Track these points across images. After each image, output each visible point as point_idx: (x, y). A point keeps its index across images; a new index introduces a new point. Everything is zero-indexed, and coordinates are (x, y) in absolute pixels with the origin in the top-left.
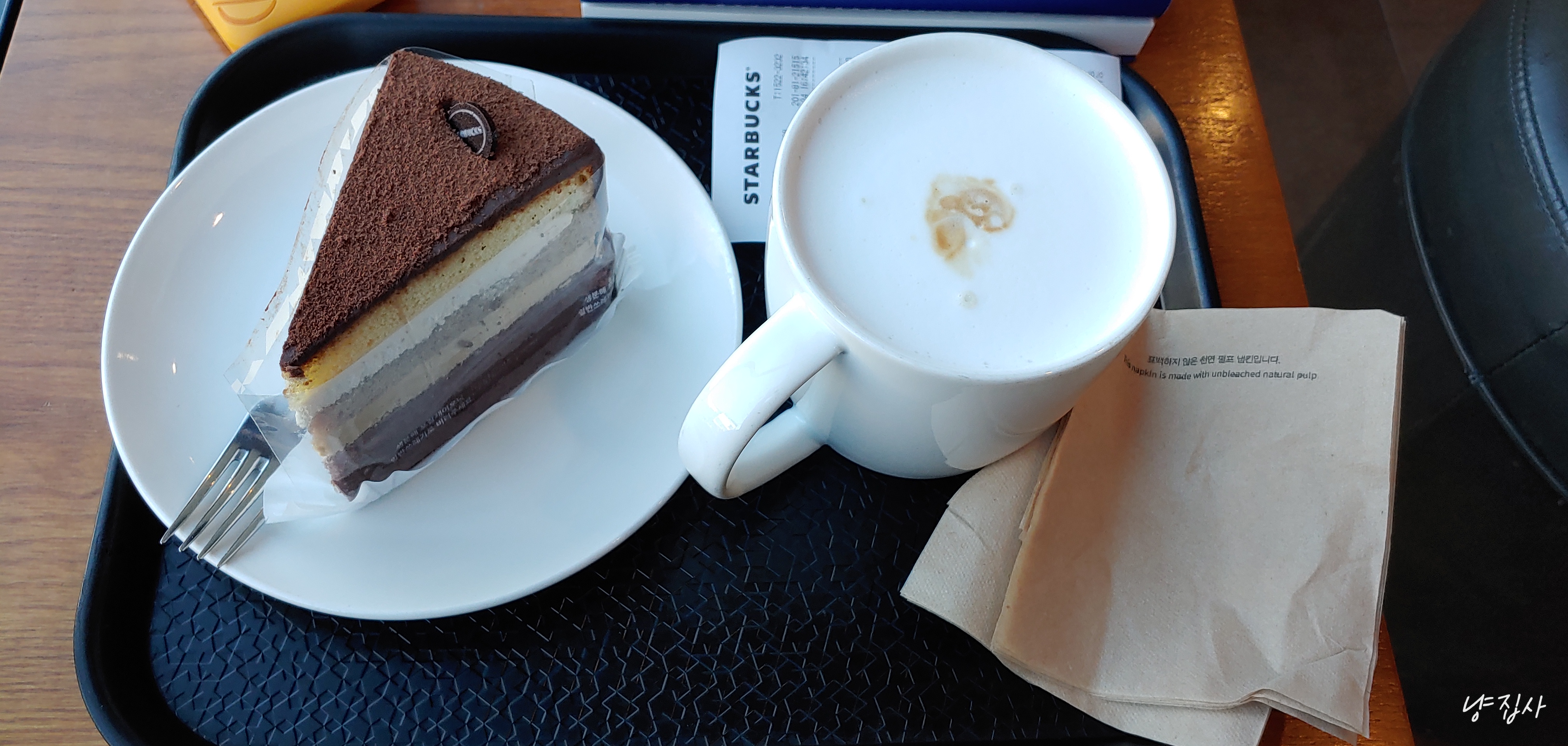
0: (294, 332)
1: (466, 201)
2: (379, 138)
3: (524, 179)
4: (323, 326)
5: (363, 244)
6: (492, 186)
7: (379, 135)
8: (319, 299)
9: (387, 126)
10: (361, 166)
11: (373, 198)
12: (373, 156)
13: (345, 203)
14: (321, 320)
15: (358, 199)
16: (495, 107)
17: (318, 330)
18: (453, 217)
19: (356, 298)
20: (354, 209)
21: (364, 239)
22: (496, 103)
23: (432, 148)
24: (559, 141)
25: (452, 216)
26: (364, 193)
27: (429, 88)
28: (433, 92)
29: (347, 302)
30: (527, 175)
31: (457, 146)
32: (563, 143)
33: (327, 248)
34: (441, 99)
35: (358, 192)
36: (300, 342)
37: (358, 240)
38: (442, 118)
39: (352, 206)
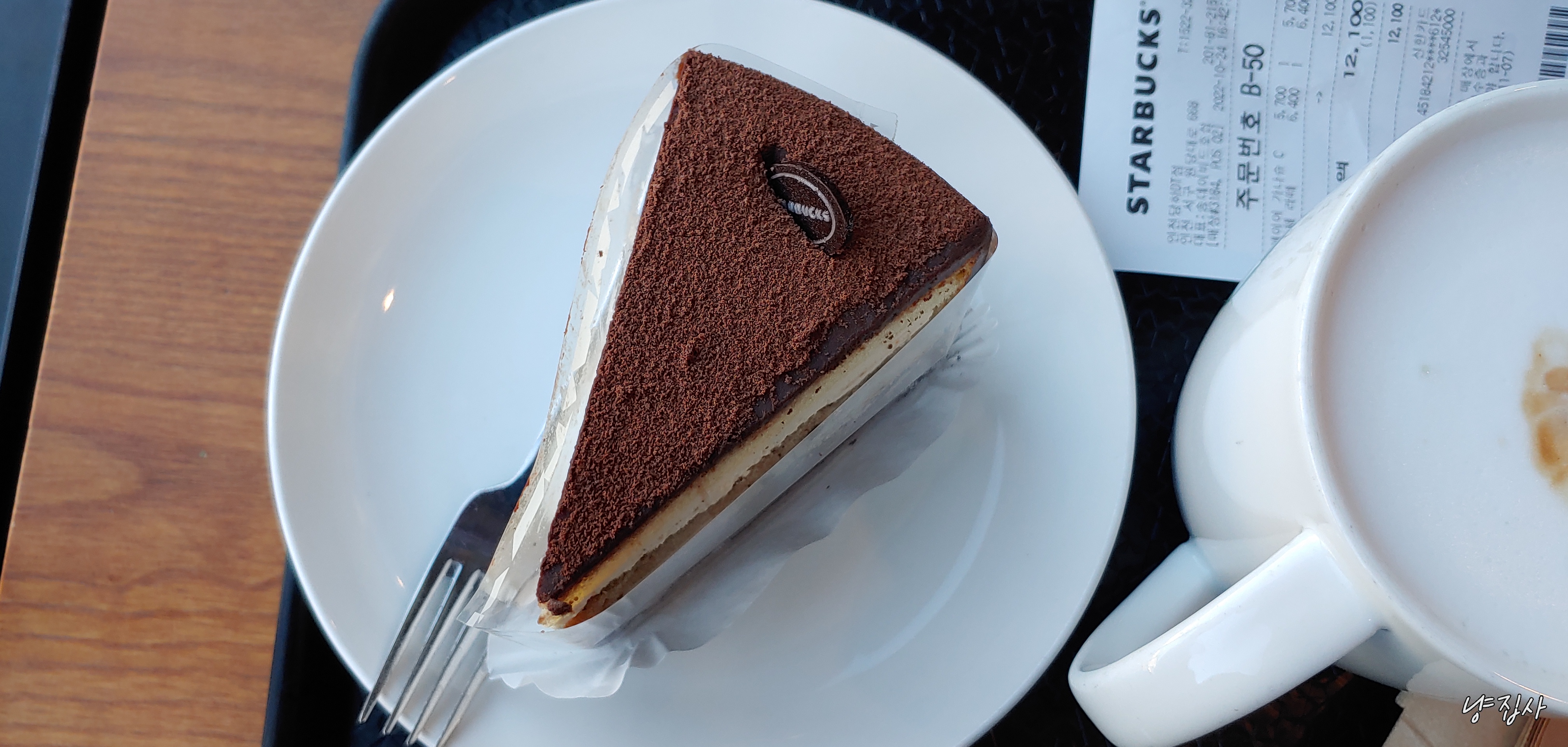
0: (557, 543)
1: (803, 333)
2: (671, 214)
3: (886, 294)
4: (599, 535)
5: (653, 398)
6: (839, 305)
7: (670, 209)
8: (591, 489)
9: (682, 195)
10: (646, 261)
11: (667, 319)
12: (662, 245)
13: (625, 326)
14: (596, 527)
15: (644, 320)
16: (842, 163)
17: (592, 542)
18: (783, 358)
19: (645, 491)
20: (638, 337)
21: (654, 391)
22: (843, 154)
23: (750, 234)
24: (937, 225)
25: (782, 356)
26: (651, 310)
27: (742, 126)
28: (749, 133)
29: (632, 498)
30: (891, 287)
31: (786, 233)
32: (945, 230)
33: (600, 403)
34: (761, 145)
35: (643, 308)
36: (566, 561)
37: (647, 392)
38: (763, 180)
39: (635, 331)
